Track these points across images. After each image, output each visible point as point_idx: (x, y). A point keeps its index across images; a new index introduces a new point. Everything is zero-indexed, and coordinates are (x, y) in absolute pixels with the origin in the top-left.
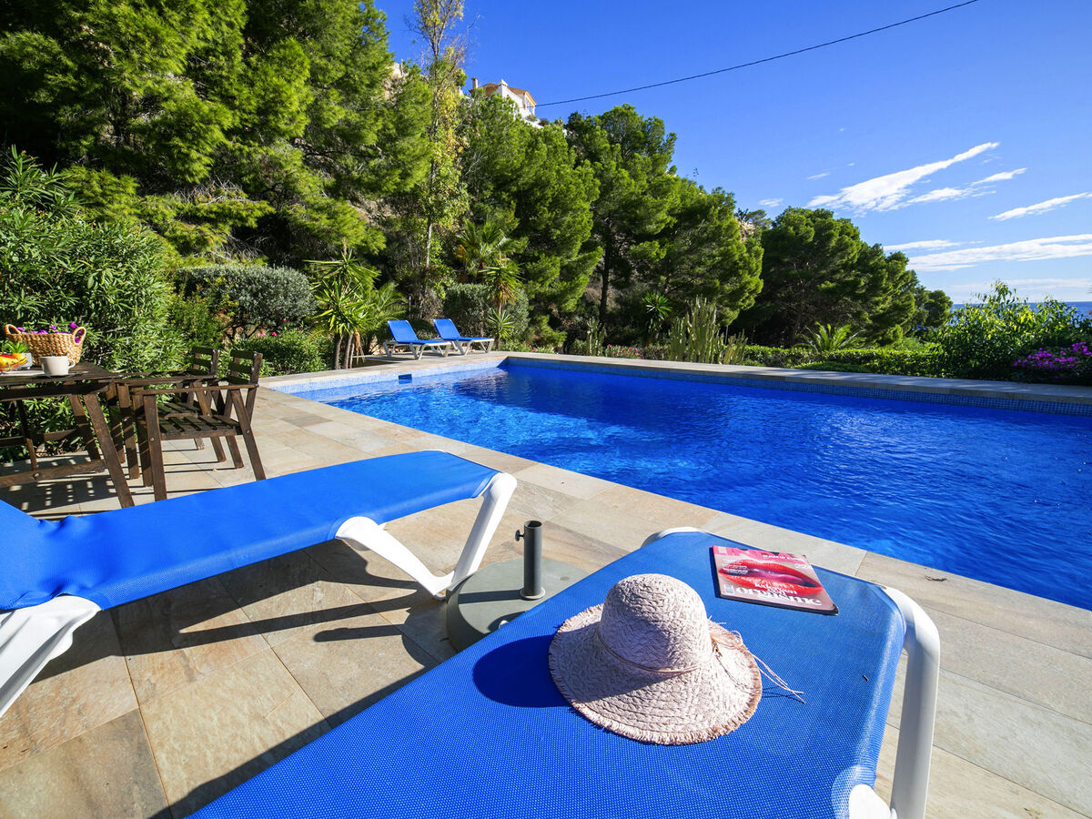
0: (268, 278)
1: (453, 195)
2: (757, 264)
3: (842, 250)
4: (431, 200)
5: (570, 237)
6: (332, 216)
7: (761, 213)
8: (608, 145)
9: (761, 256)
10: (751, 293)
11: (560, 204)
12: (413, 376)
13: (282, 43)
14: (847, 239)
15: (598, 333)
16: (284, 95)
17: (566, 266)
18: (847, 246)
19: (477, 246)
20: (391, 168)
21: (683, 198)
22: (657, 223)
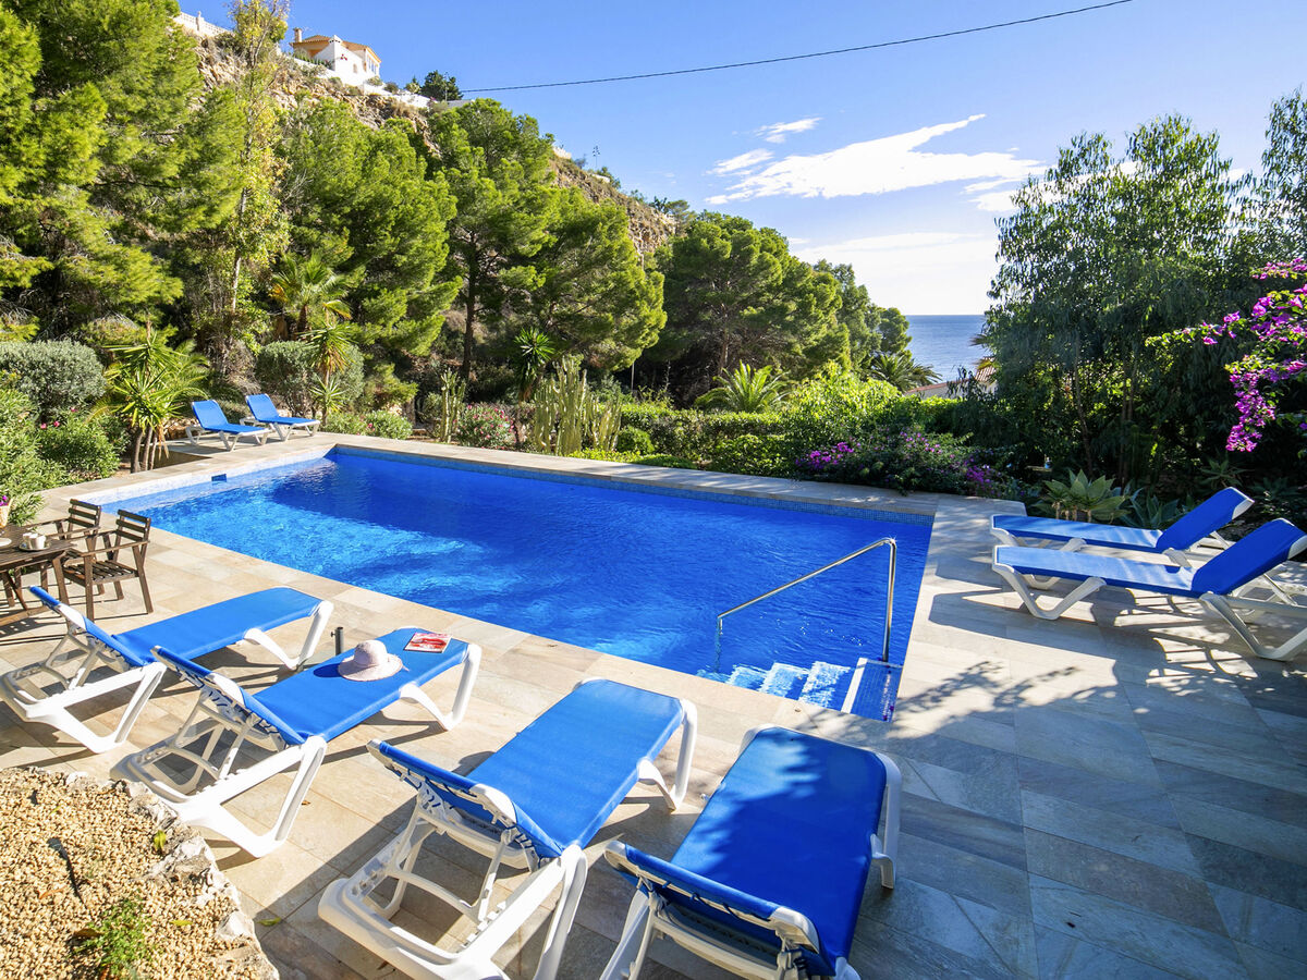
0: (54, 360)
1: (270, 227)
2: (657, 293)
3: (765, 269)
4: (242, 234)
5: (419, 266)
6: (120, 267)
7: (682, 204)
8: (468, 148)
9: (662, 284)
10: (652, 328)
11: (405, 227)
12: (227, 476)
13: (78, 88)
14: (768, 256)
15: (457, 388)
16: (78, 146)
17: (416, 300)
18: (769, 265)
19: (299, 287)
20: (194, 205)
21: (563, 212)
22: (532, 243)
